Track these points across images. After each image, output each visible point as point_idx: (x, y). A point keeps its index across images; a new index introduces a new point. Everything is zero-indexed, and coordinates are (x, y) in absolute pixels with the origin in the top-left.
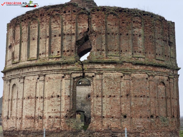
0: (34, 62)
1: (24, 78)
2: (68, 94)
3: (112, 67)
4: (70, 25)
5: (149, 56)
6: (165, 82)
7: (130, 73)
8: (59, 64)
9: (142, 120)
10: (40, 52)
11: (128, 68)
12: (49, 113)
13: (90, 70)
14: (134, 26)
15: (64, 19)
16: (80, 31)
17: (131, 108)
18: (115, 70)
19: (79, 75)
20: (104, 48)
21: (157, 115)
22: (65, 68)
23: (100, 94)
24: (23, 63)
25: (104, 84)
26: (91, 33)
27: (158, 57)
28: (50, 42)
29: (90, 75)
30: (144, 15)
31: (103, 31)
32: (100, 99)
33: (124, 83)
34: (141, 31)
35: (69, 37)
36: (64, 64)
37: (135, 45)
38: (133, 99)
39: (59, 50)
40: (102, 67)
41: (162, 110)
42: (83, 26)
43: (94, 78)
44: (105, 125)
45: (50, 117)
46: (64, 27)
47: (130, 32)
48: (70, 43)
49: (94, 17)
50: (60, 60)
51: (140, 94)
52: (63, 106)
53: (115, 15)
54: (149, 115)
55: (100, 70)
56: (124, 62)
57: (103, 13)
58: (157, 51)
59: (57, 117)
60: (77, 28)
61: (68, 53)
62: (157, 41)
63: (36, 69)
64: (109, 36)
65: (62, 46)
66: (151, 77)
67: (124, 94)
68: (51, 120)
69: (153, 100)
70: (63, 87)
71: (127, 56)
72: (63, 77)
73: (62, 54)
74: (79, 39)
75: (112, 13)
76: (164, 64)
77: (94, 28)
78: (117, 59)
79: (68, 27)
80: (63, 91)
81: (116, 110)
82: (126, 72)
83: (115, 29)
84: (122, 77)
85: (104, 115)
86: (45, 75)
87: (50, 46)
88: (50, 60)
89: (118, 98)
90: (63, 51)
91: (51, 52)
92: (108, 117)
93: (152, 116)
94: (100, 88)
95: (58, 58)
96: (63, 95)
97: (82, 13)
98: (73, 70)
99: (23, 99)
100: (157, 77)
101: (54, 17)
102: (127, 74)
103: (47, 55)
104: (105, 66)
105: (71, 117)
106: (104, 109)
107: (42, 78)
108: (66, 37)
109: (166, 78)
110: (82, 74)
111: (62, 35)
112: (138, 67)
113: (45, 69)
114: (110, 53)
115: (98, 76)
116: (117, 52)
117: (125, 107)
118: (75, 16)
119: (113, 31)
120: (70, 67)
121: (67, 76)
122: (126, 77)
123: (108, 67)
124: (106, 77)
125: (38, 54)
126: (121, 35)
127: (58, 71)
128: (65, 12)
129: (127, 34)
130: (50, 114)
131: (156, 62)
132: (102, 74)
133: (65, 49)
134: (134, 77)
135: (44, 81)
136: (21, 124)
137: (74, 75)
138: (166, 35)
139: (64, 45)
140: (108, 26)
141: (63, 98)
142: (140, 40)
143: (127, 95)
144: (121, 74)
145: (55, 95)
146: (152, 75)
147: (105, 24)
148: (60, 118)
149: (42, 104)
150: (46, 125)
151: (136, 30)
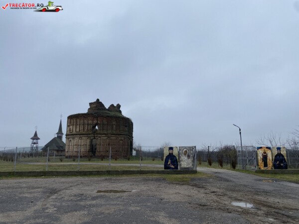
0: (78, 133)
1: (74, 138)
2: (89, 144)
5: (117, 131)
6: (123, 140)
7: (110, 137)
10: (80, 130)
13: (97, 136)
14: (112, 121)
15: (89, 119)
18: (105, 136)
21: (119, 151)
24: (74, 133)
26: (98, 124)
28: (84, 126)
32: (99, 146)
34: (115, 123)
39: (87, 129)
40: (100, 136)
41: (121, 149)
43: (98, 139)
46: (89, 122)
49: (99, 119)
50: (87, 133)
51: (113, 144)
52: (87, 148)
53: (106, 118)
56: (108, 134)
58: (120, 130)
60: (93, 122)
61: (90, 131)
62: (121, 126)
63: (78, 136)
67: (108, 144)
69: (117, 146)
72: (88, 139)
74: (93, 126)
76: (123, 133)
81: (105, 149)
86: (82, 138)
88: (84, 133)
89: (105, 146)
92: (102, 152)
94: (100, 142)
97: (95, 117)
99: (74, 145)
101: (85, 118)
105: (90, 152)
106: (100, 149)
108: (89, 125)
110: (94, 138)
112: (113, 135)
113: (82, 135)
116: (106, 130)
118: (92, 118)
119: (105, 123)
124: (102, 139)
127: (86, 137)
129: (110, 124)
130: (83, 151)
131: (120, 133)
136: (73, 154)
137: (91, 138)
138: (124, 124)
144: (107, 138)
145: (85, 144)
146: (118, 138)
147: (102, 121)
148: (86, 152)
149: (80, 147)
150: (82, 154)
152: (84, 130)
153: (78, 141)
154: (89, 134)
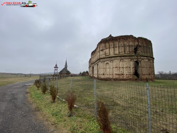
0: (117, 55)
1: (113, 61)
2: (133, 66)
3: (146, 58)
8: (129, 56)
10: (120, 52)
13: (140, 58)
15: (129, 40)
16: (135, 45)
19: (136, 60)
26: (139, 46)
28: (124, 48)
29: (140, 60)
35: (132, 47)
37: (150, 51)
39: (128, 51)
40: (143, 58)
42: (136, 43)
44: (145, 77)
47: (149, 47)
48: (132, 49)
52: (132, 71)
53: (145, 40)
57: (142, 39)
59: (129, 74)
61: (132, 53)
63: (119, 58)
64: (144, 47)
68: (127, 75)
70: (131, 64)
74: (135, 47)
77: (140, 44)
78: (147, 55)
79: (131, 43)
81: (148, 72)
85: (145, 74)
86: (123, 60)
87: (124, 50)
88: (125, 55)
89: (148, 68)
90: (130, 52)
95: (128, 54)
97: (136, 39)
98: (134, 58)
99: (113, 68)
103: (123, 53)
106: (145, 72)
108: (130, 47)
113: (123, 58)
114: (145, 53)
115: (142, 61)
118: (133, 40)
121: (132, 60)
127: (129, 59)
128: (129, 38)
130: (127, 73)
132: (144, 60)
135: (123, 62)
139: (130, 50)
140: (144, 44)
141: (131, 68)
144: (148, 60)
149: (123, 70)
150: (125, 77)
152: (125, 52)
153: (118, 63)
154: (132, 56)
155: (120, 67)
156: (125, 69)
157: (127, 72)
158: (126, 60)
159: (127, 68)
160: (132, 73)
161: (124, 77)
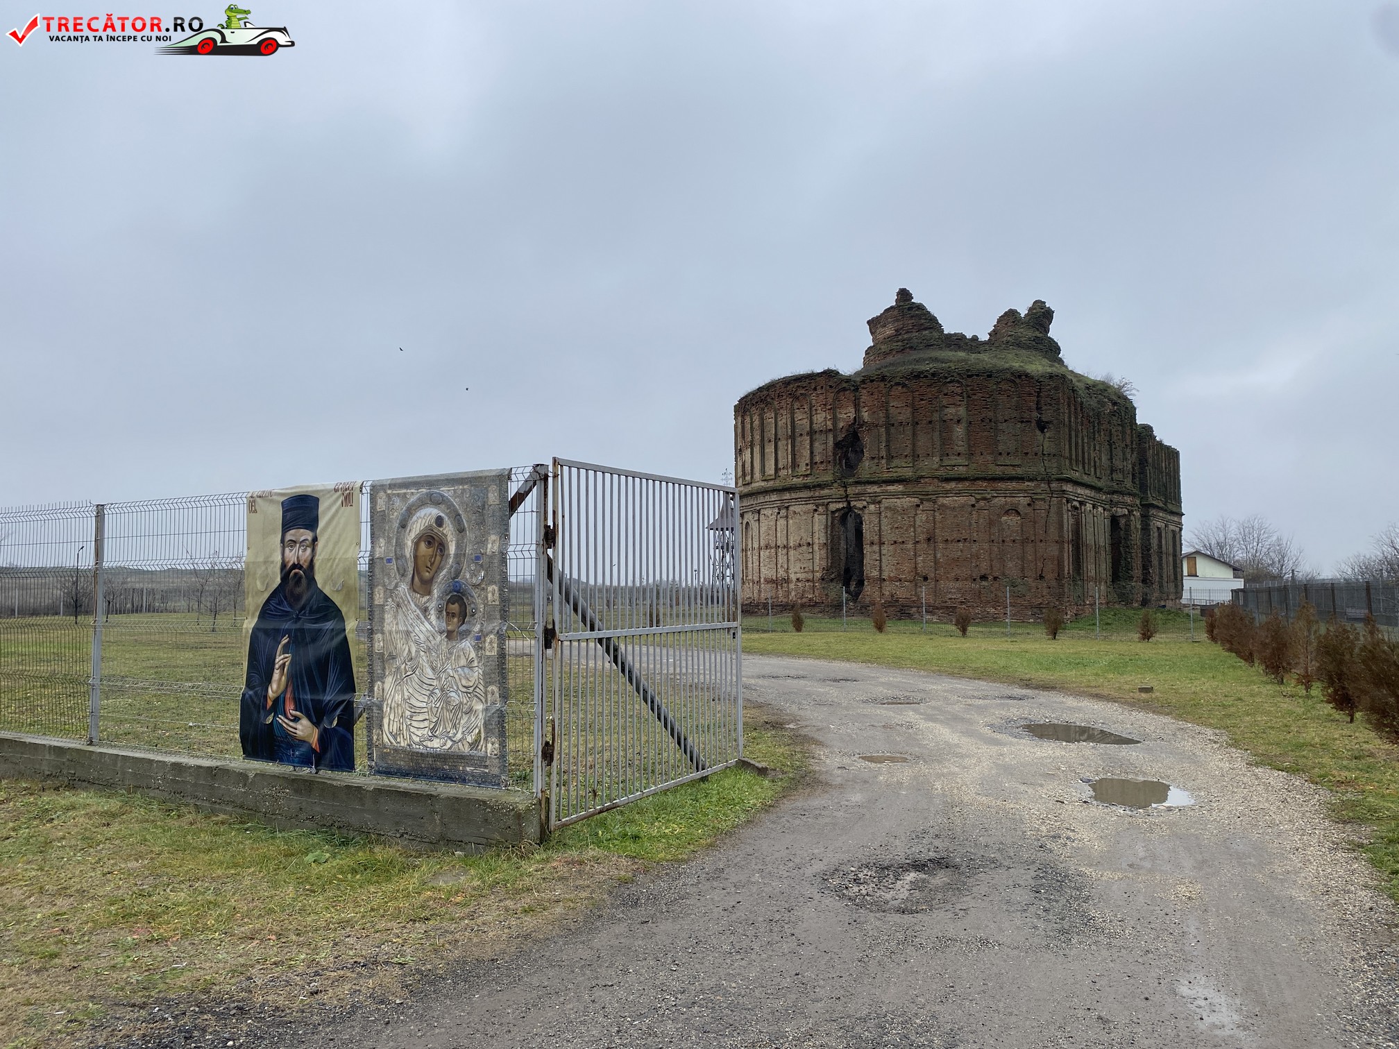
0: (771, 484)
1: (759, 512)
2: (823, 540)
3: (900, 488)
4: (824, 414)
5: (981, 460)
6: (1020, 509)
7: (934, 497)
8: (806, 487)
9: (958, 584)
10: (780, 466)
11: (930, 488)
12: (796, 573)
13: (858, 496)
14: (945, 402)
15: (814, 402)
16: (841, 424)
17: (936, 562)
18: (903, 493)
19: (840, 506)
20: (883, 453)
21: (997, 574)
22: (817, 494)
23: (876, 538)
24: (757, 484)
25: (884, 521)
26: (861, 426)
27: (1001, 460)
28: (793, 446)
29: (859, 504)
30: (969, 376)
31: (882, 421)
32: (876, 548)
33: (922, 517)
34: (962, 411)
35: (823, 437)
36: (814, 487)
37: (946, 441)
38: (941, 546)
39: (808, 461)
40: (878, 490)
41: (1010, 565)
42: (847, 414)
43: (866, 511)
44: (887, 593)
45: (798, 579)
46: (815, 418)
47: (936, 416)
48: (825, 446)
49: (864, 396)
50: (809, 480)
51: (955, 536)
52: (817, 561)
53: (904, 386)
54: (976, 574)
55: (876, 495)
56: (922, 477)
57: (882, 384)
58: (1001, 447)
59: (808, 581)
60: (835, 420)
61: (822, 467)
62: (1003, 426)
63: (774, 497)
64: (893, 430)
65: (812, 453)
66: (982, 503)
67: (922, 537)
68: (800, 584)
69: (986, 546)
70: (816, 528)
71: (930, 464)
72: (816, 510)
73: (812, 468)
74: (839, 439)
75: (898, 384)
76: (1019, 471)
77: (865, 415)
78: (908, 473)
79: (821, 418)
80: (816, 535)
81: (907, 567)
82: (925, 497)
83: (905, 415)
84: (918, 506)
85: (885, 575)
86: (787, 508)
87: (794, 455)
89: (910, 546)
90: (812, 464)
91: (795, 465)
92: (891, 579)
93: (984, 578)
94: (877, 529)
95: (807, 476)
96: (816, 541)
97: (844, 389)
98: (829, 496)
99: (760, 549)
100: (1000, 501)
101: (797, 398)
102: (928, 500)
103: (791, 472)
104: (885, 487)
105: (832, 580)
106: (884, 565)
107: (783, 512)
108: (817, 436)
109: (1023, 501)
110: (845, 505)
111: (812, 433)
112: (953, 485)
113: (787, 496)
114: (896, 462)
115: (872, 507)
116: (910, 459)
117: (923, 561)
118: (831, 396)
119: (901, 418)
120: (826, 492)
121: (821, 509)
122: (927, 505)
123: (891, 488)
124: (886, 508)
125: (777, 469)
126: (917, 423)
128: (815, 389)
129: (930, 422)
130: (799, 575)
131: (998, 471)
132: (880, 502)
133: (817, 459)
134: (943, 505)
135: (787, 517)
136: (760, 591)
137: (833, 507)
138: (1030, 410)
139: (816, 452)
140: (892, 410)
141: (816, 547)
142: (959, 431)
143: (929, 540)
144: (916, 501)
145: (804, 542)
146: (985, 499)
147: (885, 406)
148: (813, 581)
149: (786, 557)
151: (951, 410)
153: (773, 523)
155: (779, 543)
156: (792, 552)
157: (797, 569)
158: (797, 509)
159: (800, 550)
160: (818, 575)
161: (788, 592)
